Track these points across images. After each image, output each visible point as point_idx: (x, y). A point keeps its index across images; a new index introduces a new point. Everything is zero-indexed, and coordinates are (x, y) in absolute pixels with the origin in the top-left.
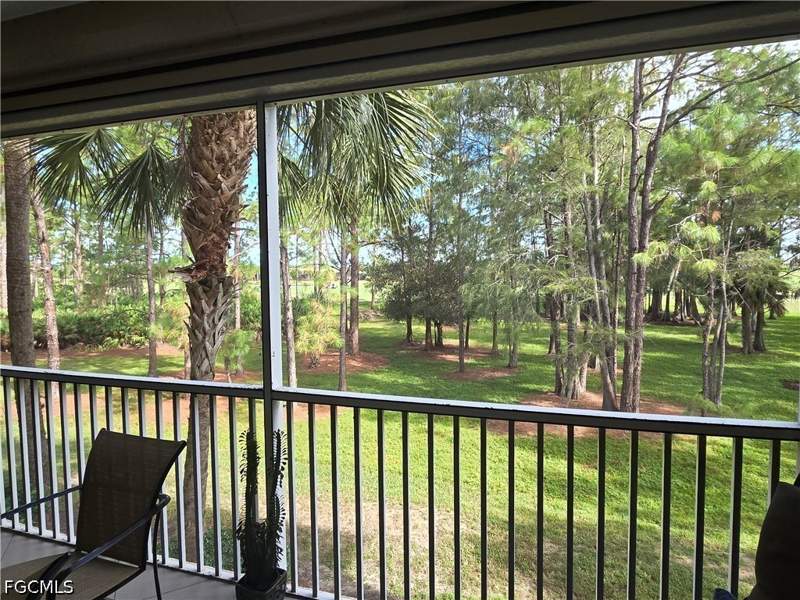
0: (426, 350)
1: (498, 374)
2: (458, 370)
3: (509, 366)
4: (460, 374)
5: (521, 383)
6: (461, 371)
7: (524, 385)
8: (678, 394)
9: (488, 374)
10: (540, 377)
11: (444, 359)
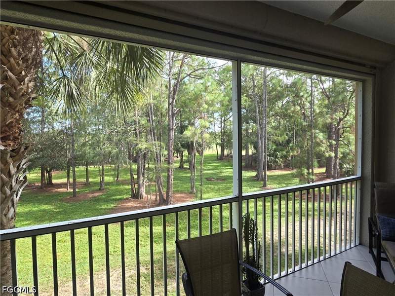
0: (41, 188)
1: (96, 195)
2: (72, 196)
3: (100, 189)
4: (74, 198)
5: (111, 197)
6: (75, 196)
7: (113, 197)
8: (178, 189)
9: (91, 196)
10: (119, 192)
11: (56, 191)
